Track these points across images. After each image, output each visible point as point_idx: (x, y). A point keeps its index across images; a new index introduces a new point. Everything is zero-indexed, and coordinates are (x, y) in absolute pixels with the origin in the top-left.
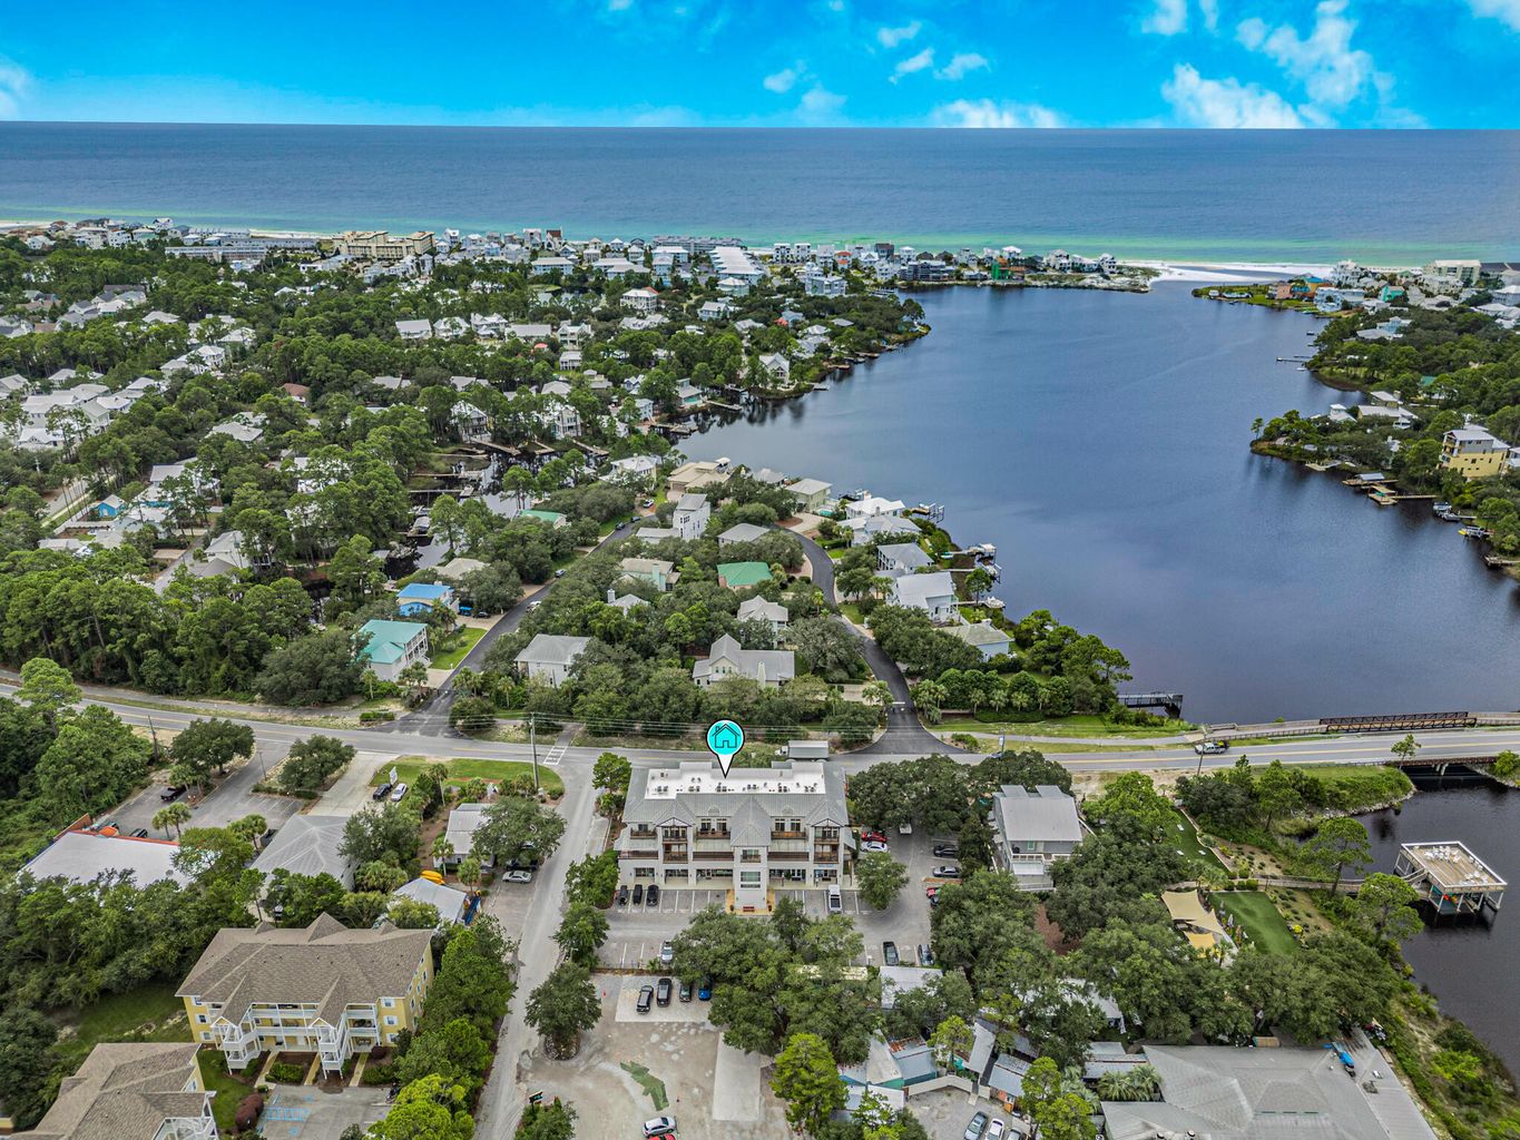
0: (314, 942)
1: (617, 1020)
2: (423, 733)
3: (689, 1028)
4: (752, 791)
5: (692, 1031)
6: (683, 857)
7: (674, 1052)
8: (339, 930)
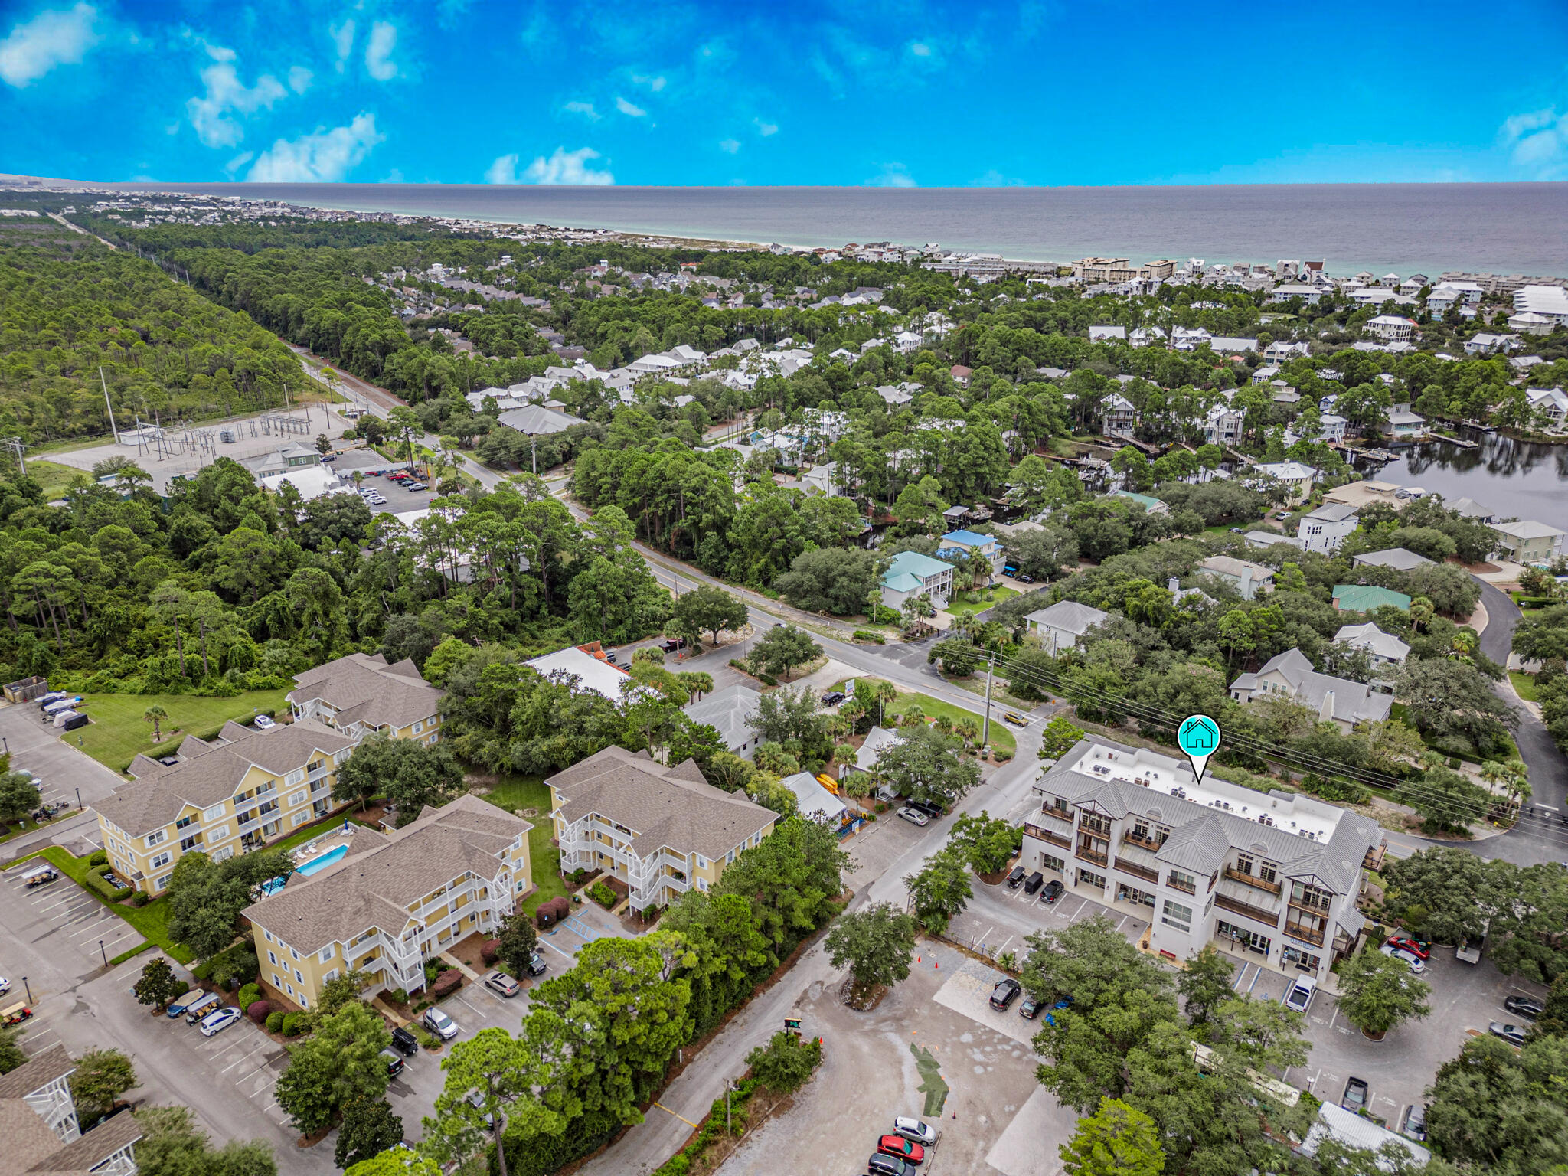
0: (669, 779)
1: (935, 998)
2: (902, 663)
3: (1014, 1048)
4: (1221, 809)
5: (1016, 1053)
6: (1102, 860)
7: (981, 1064)
8: (698, 780)
